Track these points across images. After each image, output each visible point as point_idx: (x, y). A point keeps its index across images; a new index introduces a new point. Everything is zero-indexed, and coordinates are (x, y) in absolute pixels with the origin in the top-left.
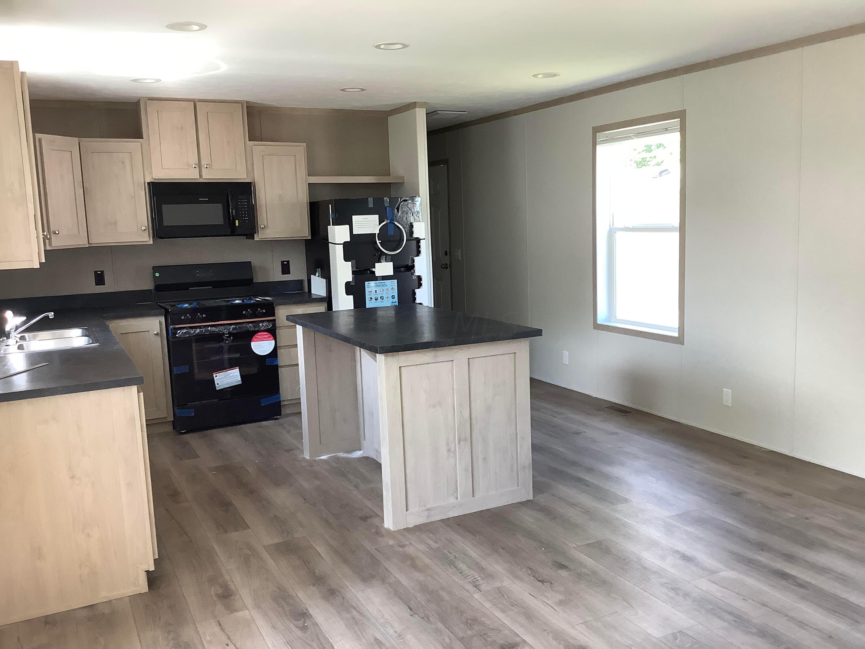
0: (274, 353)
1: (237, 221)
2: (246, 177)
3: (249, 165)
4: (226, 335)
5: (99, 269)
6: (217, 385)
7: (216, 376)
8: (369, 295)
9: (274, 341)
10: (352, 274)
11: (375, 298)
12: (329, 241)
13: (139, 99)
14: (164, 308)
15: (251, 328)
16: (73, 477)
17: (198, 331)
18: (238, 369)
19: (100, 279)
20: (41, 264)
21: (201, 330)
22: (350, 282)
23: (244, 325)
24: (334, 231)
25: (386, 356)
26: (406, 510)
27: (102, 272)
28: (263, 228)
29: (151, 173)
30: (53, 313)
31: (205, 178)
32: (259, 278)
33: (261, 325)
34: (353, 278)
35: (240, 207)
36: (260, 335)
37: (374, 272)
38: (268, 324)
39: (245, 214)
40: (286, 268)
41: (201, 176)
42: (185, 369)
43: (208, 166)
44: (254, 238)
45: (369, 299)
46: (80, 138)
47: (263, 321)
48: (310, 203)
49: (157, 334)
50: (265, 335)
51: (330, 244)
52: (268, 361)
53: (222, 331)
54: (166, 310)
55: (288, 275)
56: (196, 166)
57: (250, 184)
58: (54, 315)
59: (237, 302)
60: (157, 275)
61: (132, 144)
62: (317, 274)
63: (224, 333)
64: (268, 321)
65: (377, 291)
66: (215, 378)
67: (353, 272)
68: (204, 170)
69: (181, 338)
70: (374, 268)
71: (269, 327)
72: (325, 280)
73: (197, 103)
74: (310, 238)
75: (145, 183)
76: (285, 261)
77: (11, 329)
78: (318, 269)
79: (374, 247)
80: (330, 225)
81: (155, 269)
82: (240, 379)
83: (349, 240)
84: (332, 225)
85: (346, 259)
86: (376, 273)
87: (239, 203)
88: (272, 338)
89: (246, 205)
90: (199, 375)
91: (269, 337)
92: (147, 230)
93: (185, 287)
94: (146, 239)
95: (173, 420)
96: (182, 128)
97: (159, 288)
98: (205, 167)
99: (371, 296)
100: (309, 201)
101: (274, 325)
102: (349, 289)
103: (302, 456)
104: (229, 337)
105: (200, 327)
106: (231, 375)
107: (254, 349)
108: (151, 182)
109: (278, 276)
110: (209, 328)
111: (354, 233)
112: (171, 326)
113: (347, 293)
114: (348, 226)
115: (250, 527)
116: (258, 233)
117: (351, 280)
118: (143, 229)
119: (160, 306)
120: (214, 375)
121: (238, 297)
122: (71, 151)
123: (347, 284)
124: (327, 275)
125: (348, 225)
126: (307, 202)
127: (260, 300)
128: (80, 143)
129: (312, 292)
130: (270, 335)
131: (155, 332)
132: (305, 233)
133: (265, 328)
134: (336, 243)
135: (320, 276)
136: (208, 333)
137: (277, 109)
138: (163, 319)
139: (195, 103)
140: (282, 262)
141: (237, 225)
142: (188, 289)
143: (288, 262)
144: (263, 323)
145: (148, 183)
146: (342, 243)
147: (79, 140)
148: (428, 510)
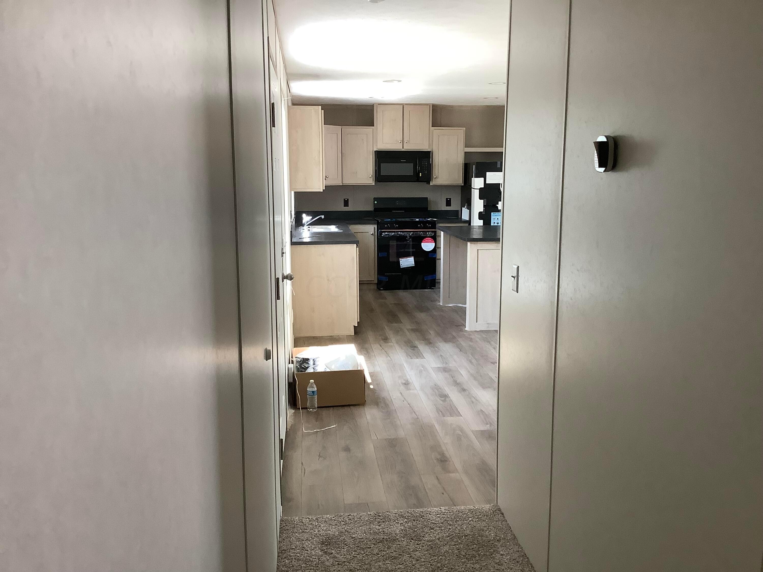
0: (434, 251)
1: (421, 174)
2: (428, 148)
3: (431, 140)
4: (408, 238)
5: (346, 198)
6: (401, 265)
7: (401, 260)
8: (493, 221)
9: (434, 244)
10: (484, 207)
11: (497, 222)
12: (472, 187)
13: (374, 104)
14: (377, 220)
15: (422, 235)
16: (328, 280)
17: (393, 234)
18: (413, 258)
19: (346, 203)
20: (323, 190)
21: (395, 233)
22: (482, 212)
23: (418, 233)
24: (474, 181)
25: (471, 243)
26: (476, 322)
27: (348, 199)
28: (435, 178)
29: (377, 146)
30: (323, 216)
31: (406, 148)
32: (432, 208)
33: (427, 233)
34: (484, 210)
35: (423, 165)
36: (427, 239)
37: (498, 207)
38: (431, 233)
39: (425, 169)
40: (448, 203)
41: (403, 147)
42: (385, 254)
43: (407, 142)
44: (430, 184)
45: (493, 223)
46: (342, 126)
47: (429, 231)
48: (465, 163)
49: (372, 234)
50: (430, 239)
51: (472, 189)
52: (430, 255)
53: (406, 235)
54: (378, 221)
55: (450, 207)
56: (401, 142)
57: (429, 152)
58: (324, 217)
59: (417, 220)
60: (376, 202)
61: (369, 130)
62: (465, 207)
63: (407, 236)
64: (432, 232)
65: (499, 219)
66: (400, 261)
67: (484, 206)
68: (405, 144)
69: (384, 237)
70: (498, 204)
71: (432, 235)
72: (469, 210)
73: (405, 106)
74: (463, 185)
75: (373, 151)
76: (449, 198)
77: (305, 222)
78: (466, 204)
79: (499, 192)
80: (473, 177)
81: (375, 199)
82: (414, 263)
83: (483, 187)
84: (474, 178)
85: (480, 198)
86: (499, 207)
87: (423, 163)
88: (433, 242)
89: (426, 164)
90: (392, 259)
91: (432, 241)
92: (372, 177)
93: (390, 210)
94: (371, 182)
95: (377, 282)
96: (395, 120)
97: (376, 210)
98: (406, 142)
99: (494, 221)
100: (464, 163)
101: (435, 234)
102: (481, 216)
103: (439, 304)
104: (410, 239)
105: (394, 232)
106: (409, 260)
107: (423, 247)
108: (376, 151)
109: (444, 208)
110: (399, 233)
111: (487, 183)
112: (380, 230)
113: (480, 219)
114: (483, 179)
115: (402, 323)
116: (432, 180)
117: (483, 211)
118: (370, 177)
119: (375, 219)
120: (400, 260)
121: (418, 218)
122: (337, 134)
123: (480, 213)
124: (469, 207)
125: (483, 177)
126: (463, 164)
127: (430, 220)
128: (342, 129)
129: (462, 218)
130: (432, 240)
131: (371, 233)
132: (460, 181)
133: (430, 236)
134: (475, 188)
135: (467, 208)
136: (398, 235)
137: (452, 107)
138: (376, 226)
139: (403, 105)
140: (447, 199)
141: (420, 176)
142: (391, 211)
143: (450, 199)
144: (429, 232)
145: (375, 151)
146: (479, 188)
147: (341, 127)
148: (488, 324)
